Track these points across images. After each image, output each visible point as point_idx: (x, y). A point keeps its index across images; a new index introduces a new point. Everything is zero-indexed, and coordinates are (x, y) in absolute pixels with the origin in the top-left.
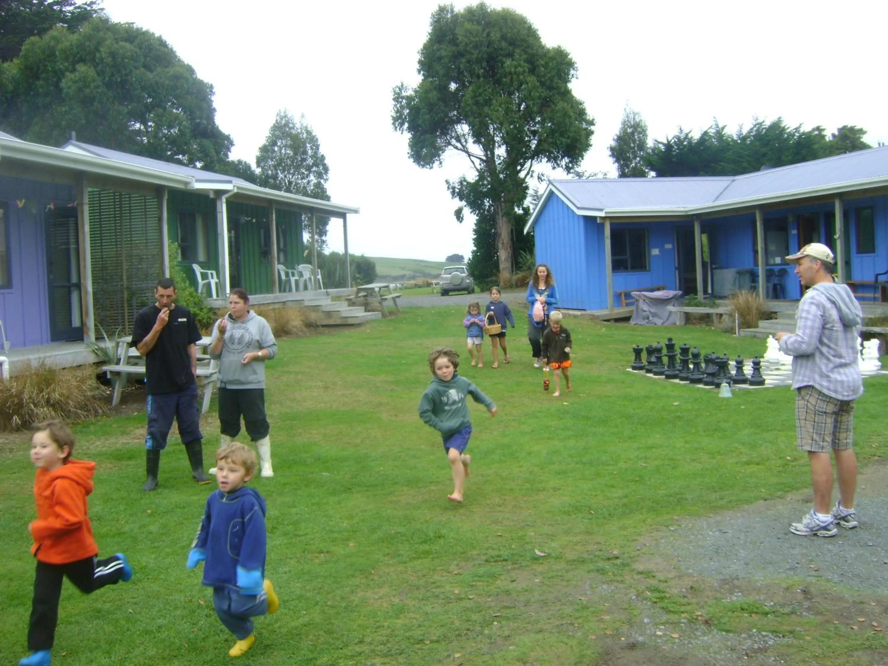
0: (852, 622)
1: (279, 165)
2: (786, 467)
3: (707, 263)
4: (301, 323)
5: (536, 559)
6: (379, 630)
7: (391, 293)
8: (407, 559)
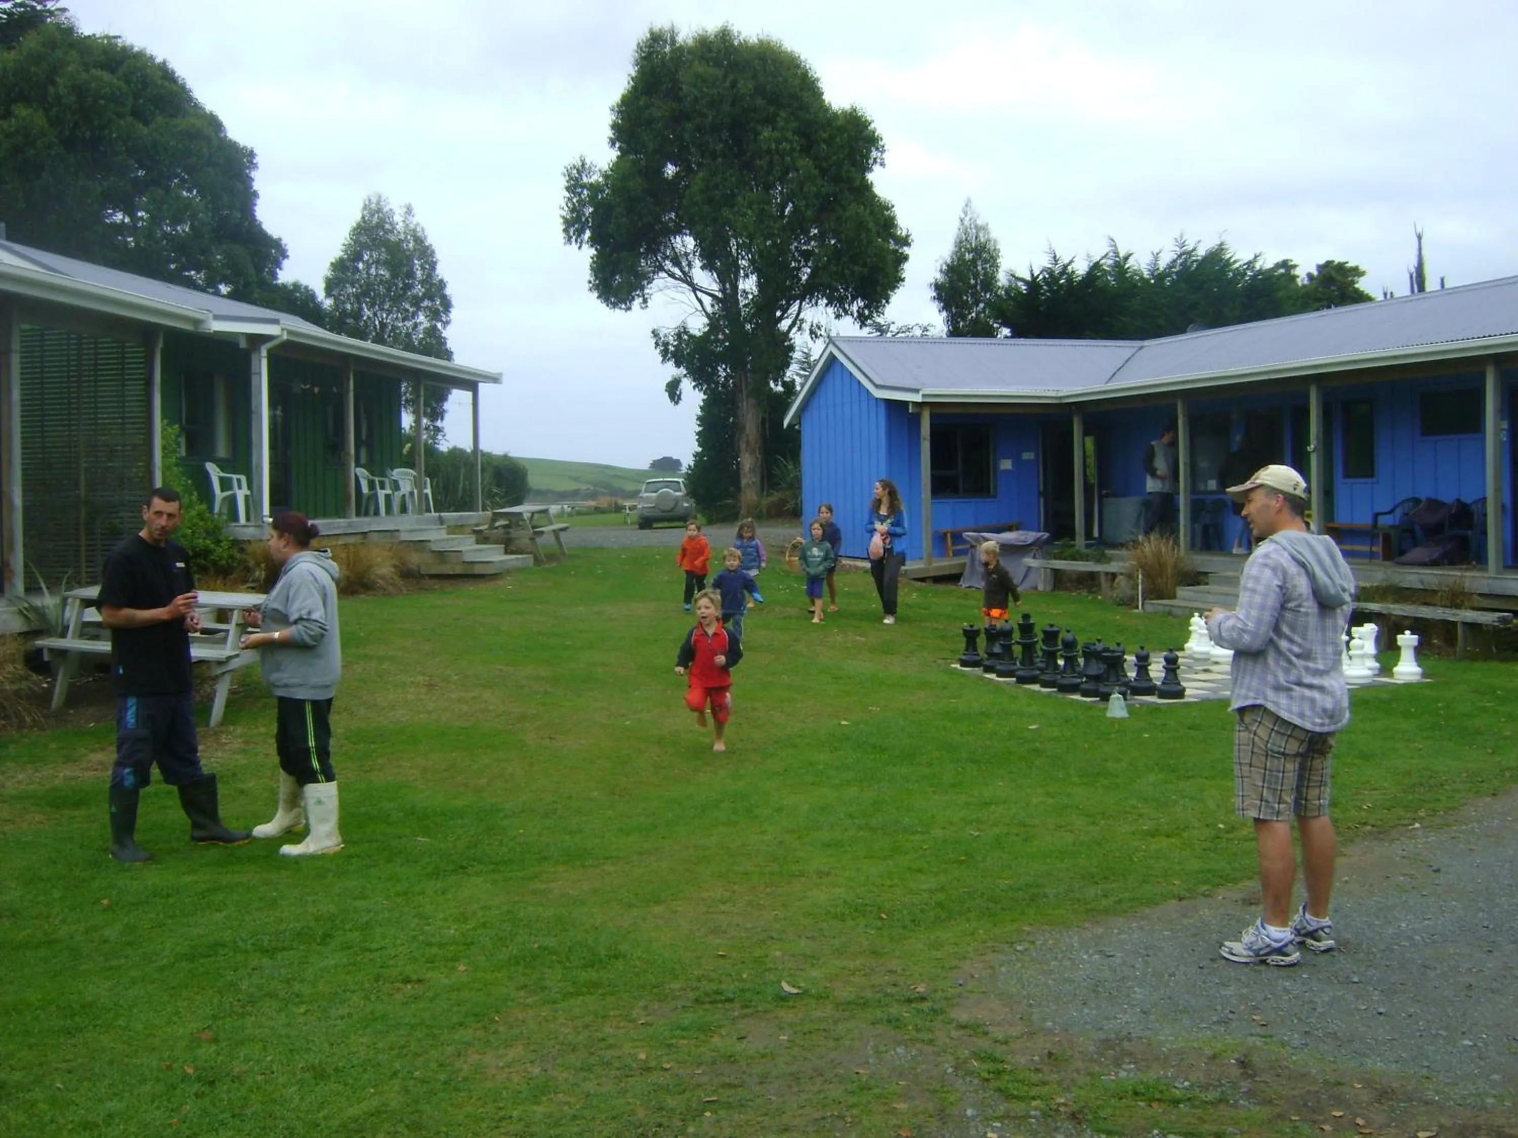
0: (1322, 1118)
1: (365, 294)
2: (1217, 841)
3: (1093, 485)
4: (393, 570)
5: (783, 998)
6: (504, 1124)
7: (551, 524)
8: (559, 996)
